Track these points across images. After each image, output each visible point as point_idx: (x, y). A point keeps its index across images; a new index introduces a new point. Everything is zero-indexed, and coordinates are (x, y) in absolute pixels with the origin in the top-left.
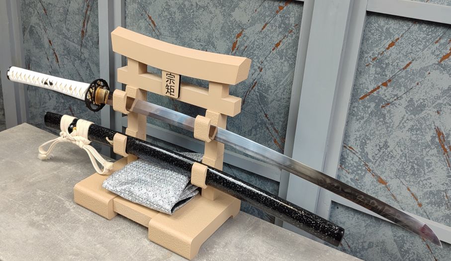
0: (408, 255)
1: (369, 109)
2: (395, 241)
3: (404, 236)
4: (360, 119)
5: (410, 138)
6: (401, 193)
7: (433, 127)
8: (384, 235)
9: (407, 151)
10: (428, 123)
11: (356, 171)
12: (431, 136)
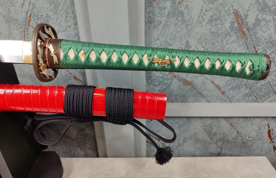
0: (215, 136)
1: (166, 11)
2: (204, 130)
3: (211, 123)
4: (158, 24)
5: (211, 31)
6: (206, 88)
7: (232, 11)
8: (195, 128)
9: (208, 45)
10: (226, 8)
11: (162, 82)
12: (230, 23)
